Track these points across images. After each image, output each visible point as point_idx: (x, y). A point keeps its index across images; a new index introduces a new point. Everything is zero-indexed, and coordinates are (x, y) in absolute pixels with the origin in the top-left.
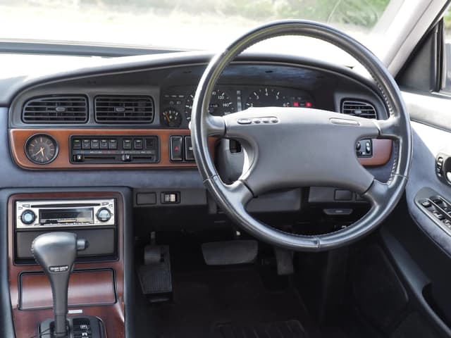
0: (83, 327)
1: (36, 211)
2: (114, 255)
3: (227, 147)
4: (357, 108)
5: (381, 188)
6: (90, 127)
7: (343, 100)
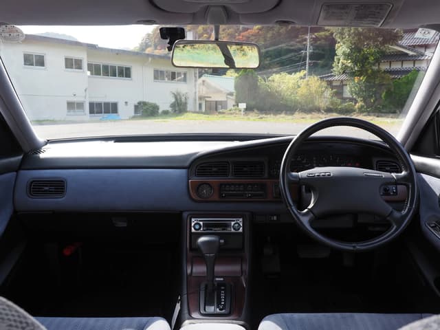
0: (223, 288)
1: (201, 223)
2: (242, 249)
3: (304, 190)
4: (386, 166)
5: (397, 214)
6: (230, 179)
7: (377, 162)
